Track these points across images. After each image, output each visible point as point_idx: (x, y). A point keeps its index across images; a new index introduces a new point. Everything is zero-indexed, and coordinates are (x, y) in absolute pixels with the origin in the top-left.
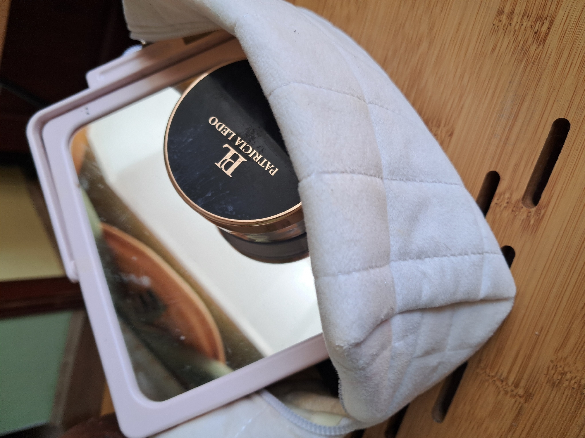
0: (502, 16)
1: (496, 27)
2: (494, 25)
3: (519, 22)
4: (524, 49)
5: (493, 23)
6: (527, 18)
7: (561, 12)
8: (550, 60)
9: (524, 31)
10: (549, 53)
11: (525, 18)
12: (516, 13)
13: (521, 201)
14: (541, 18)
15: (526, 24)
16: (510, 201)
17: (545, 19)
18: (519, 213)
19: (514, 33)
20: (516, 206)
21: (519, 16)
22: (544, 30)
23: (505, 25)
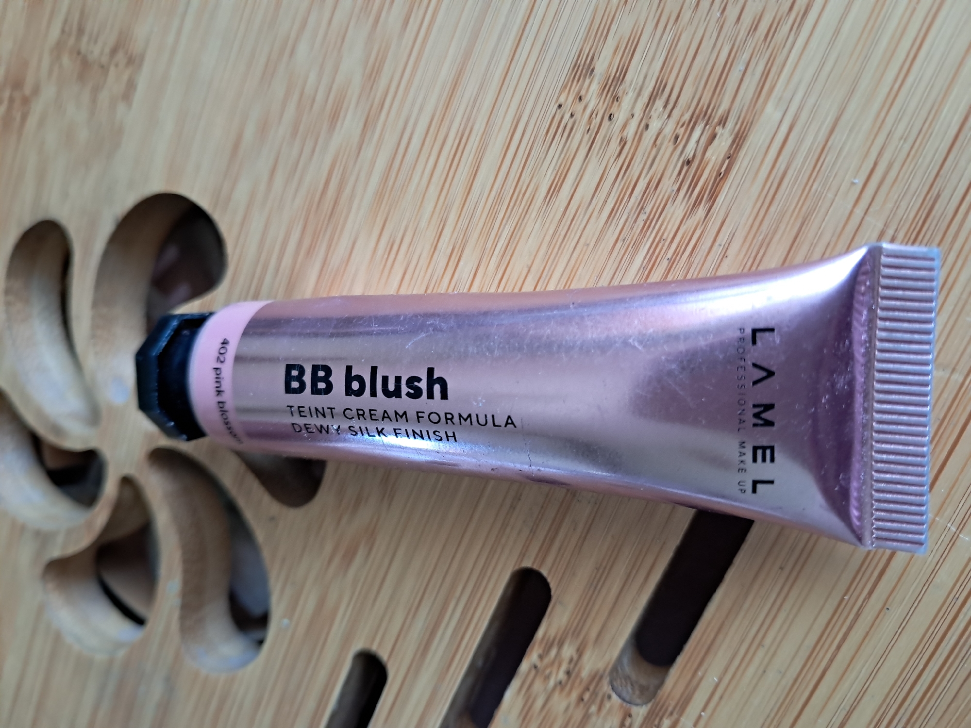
0: (587, 81)
1: (567, 116)
2: (560, 106)
3: (638, 111)
4: (648, 210)
5: (557, 101)
6: (665, 107)
7: (771, 113)
9: (652, 148)
10: (723, 238)
11: (659, 104)
12: (632, 81)
13: (608, 679)
14: (707, 118)
15: (659, 125)
16: (577, 670)
17: (720, 124)
18: (600, 709)
19: (619, 149)
20: (592, 688)
21: (639, 95)
22: (714, 158)
23: (594, 116)
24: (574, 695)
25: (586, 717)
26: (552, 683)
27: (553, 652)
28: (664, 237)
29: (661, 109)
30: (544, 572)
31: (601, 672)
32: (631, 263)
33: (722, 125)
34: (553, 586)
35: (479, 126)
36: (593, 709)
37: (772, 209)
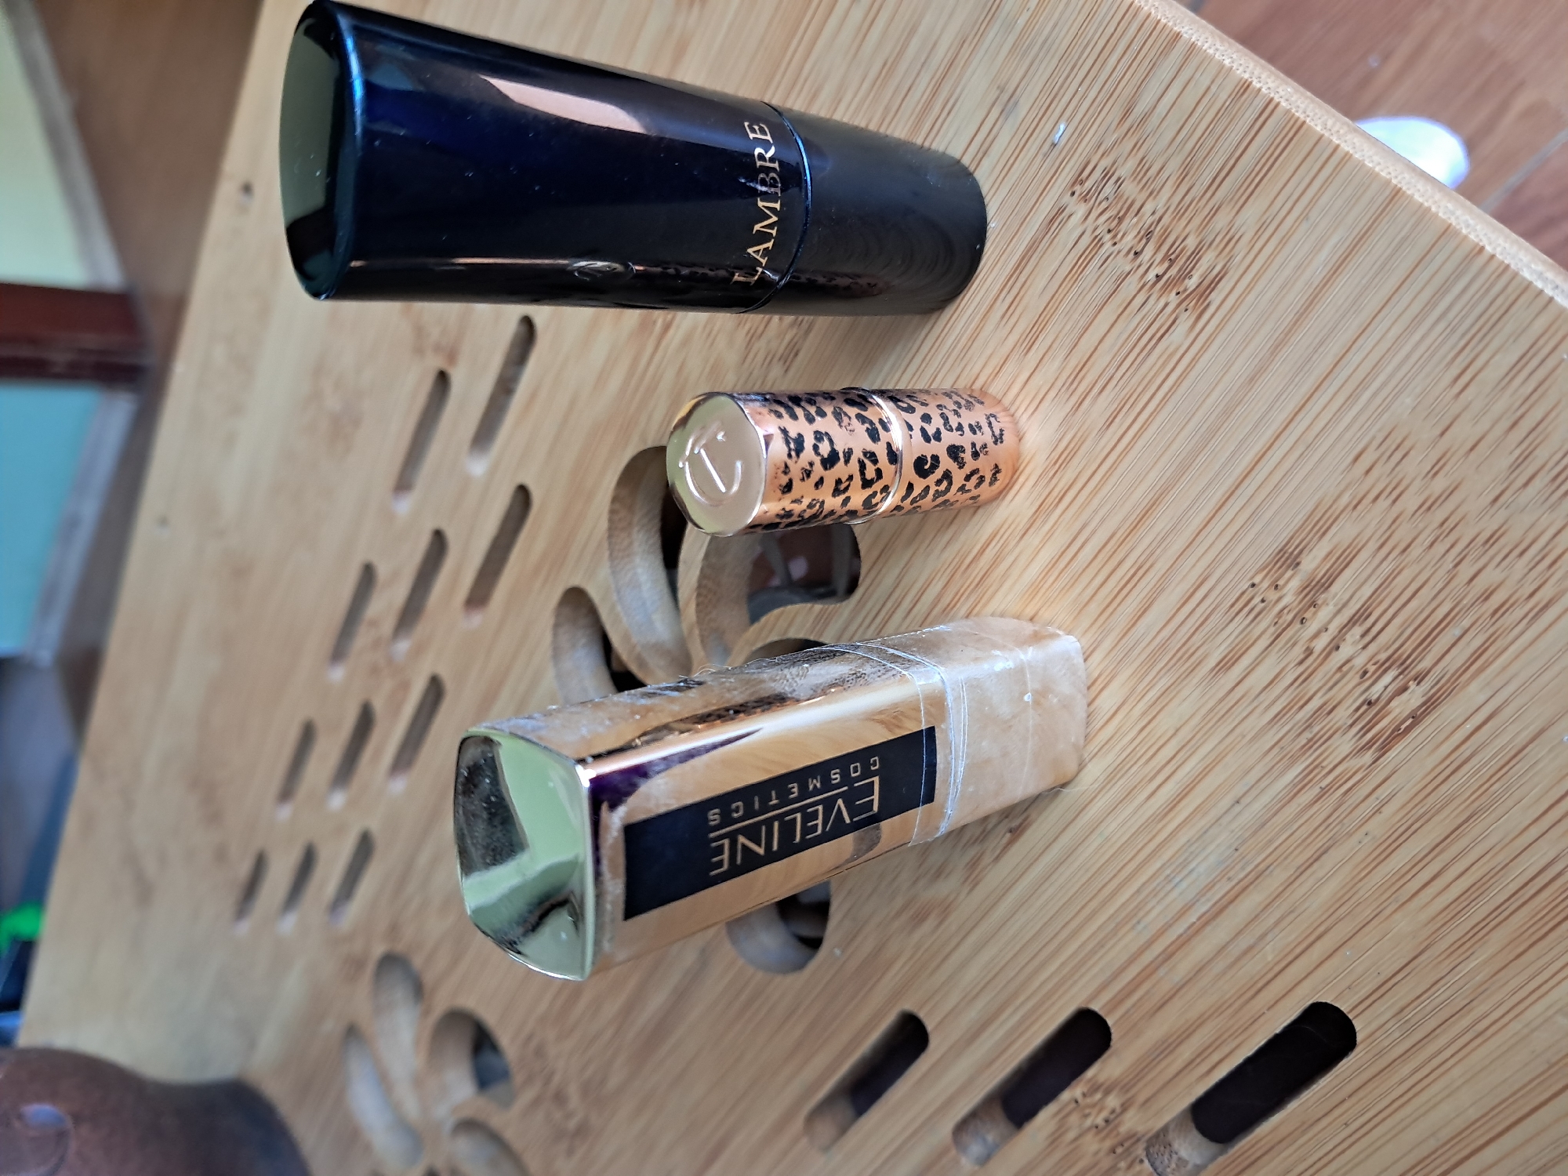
0: (1290, 573)
1: (1257, 600)
2: (1253, 585)
3: (1333, 628)
4: (1316, 729)
5: (1252, 577)
6: (1363, 636)
7: (1474, 693)
8: (1378, 818)
9: (1336, 672)
10: (1383, 793)
11: (1358, 631)
12: (1336, 594)
13: (1145, 1145)
14: (1403, 667)
15: (1351, 653)
16: (1116, 1122)
17: (1415, 680)
18: (1130, 1167)
19: (1302, 656)
20: (1126, 1145)
21: (1339, 611)
22: (1397, 711)
23: (1286, 611)
24: (1108, 1144)
25: (1114, 1168)
26: (1089, 1122)
27: (1098, 1096)
28: (1324, 764)
29: (1358, 637)
30: (1110, 1022)
31: (1139, 1135)
32: (1282, 773)
33: (1416, 682)
34: (1115, 1036)
35: (1161, 566)
36: (1123, 1165)
37: (1444, 788)
